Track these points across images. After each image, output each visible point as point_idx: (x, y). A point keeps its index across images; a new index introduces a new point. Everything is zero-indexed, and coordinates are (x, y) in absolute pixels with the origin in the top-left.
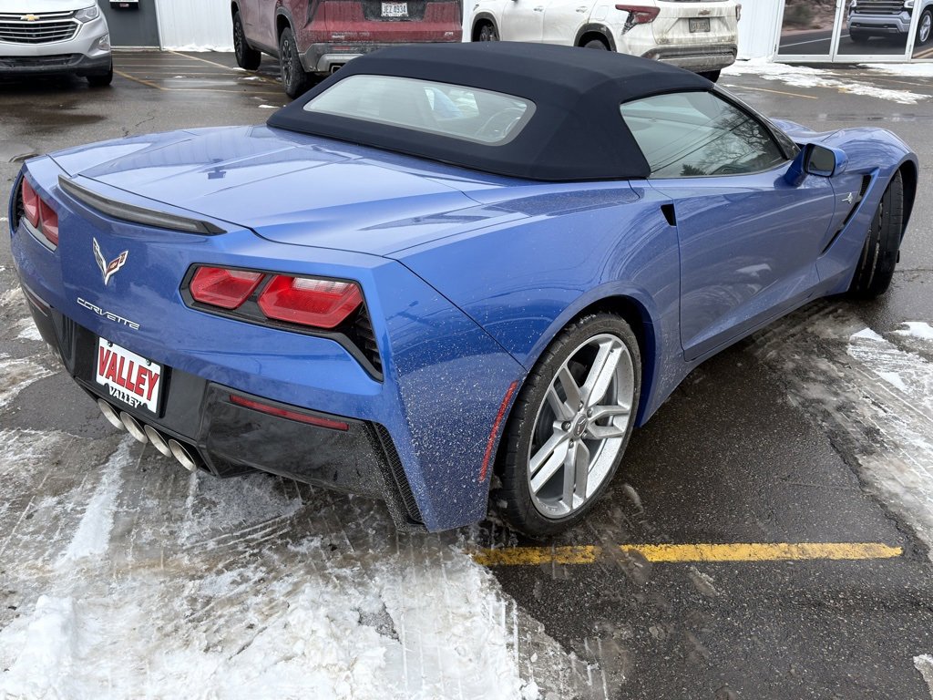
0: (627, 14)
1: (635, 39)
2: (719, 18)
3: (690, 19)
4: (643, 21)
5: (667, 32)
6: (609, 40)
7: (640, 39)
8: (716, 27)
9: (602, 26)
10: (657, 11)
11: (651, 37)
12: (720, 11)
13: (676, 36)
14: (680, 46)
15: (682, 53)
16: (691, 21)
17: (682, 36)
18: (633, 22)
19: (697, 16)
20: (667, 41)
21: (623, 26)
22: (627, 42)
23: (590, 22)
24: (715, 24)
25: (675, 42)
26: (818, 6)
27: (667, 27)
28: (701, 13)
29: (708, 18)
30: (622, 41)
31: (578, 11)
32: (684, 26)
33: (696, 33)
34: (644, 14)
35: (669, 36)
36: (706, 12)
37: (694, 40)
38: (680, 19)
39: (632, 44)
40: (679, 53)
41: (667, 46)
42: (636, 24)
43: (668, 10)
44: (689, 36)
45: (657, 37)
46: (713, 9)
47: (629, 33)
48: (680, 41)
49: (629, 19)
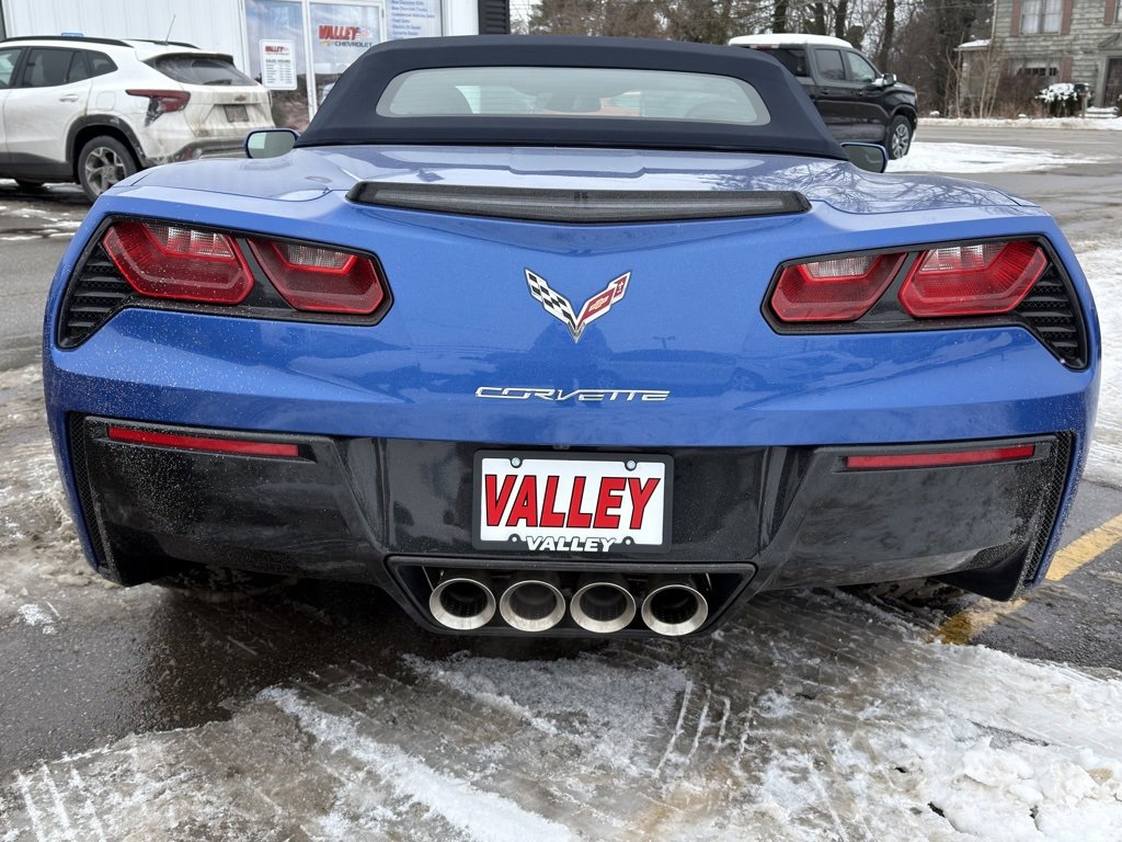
0: (147, 100)
1: (165, 131)
2: (254, 105)
3: (225, 106)
4: (172, 108)
5: (204, 122)
6: (127, 134)
7: (173, 131)
8: (254, 116)
9: (112, 117)
10: (187, 95)
11: (186, 128)
12: (255, 95)
13: (215, 127)
14: (222, 138)
15: (227, 147)
16: (229, 110)
17: (221, 127)
18: (159, 109)
19: (233, 102)
20: (205, 133)
21: (145, 116)
22: (155, 134)
23: (89, 113)
24: (251, 112)
25: (215, 133)
26: (289, 104)
27: (203, 116)
28: (237, 99)
29: (243, 105)
30: (147, 134)
31: (63, 100)
32: (220, 114)
33: (235, 123)
34: (172, 100)
35: (208, 127)
36: (241, 98)
37: (235, 131)
38: (215, 105)
39: (164, 136)
40: (223, 147)
41: (207, 138)
42: (162, 113)
43: (200, 94)
44: (229, 126)
45: (193, 128)
46: (249, 94)
47: (155, 125)
48: (221, 133)
49: (152, 107)
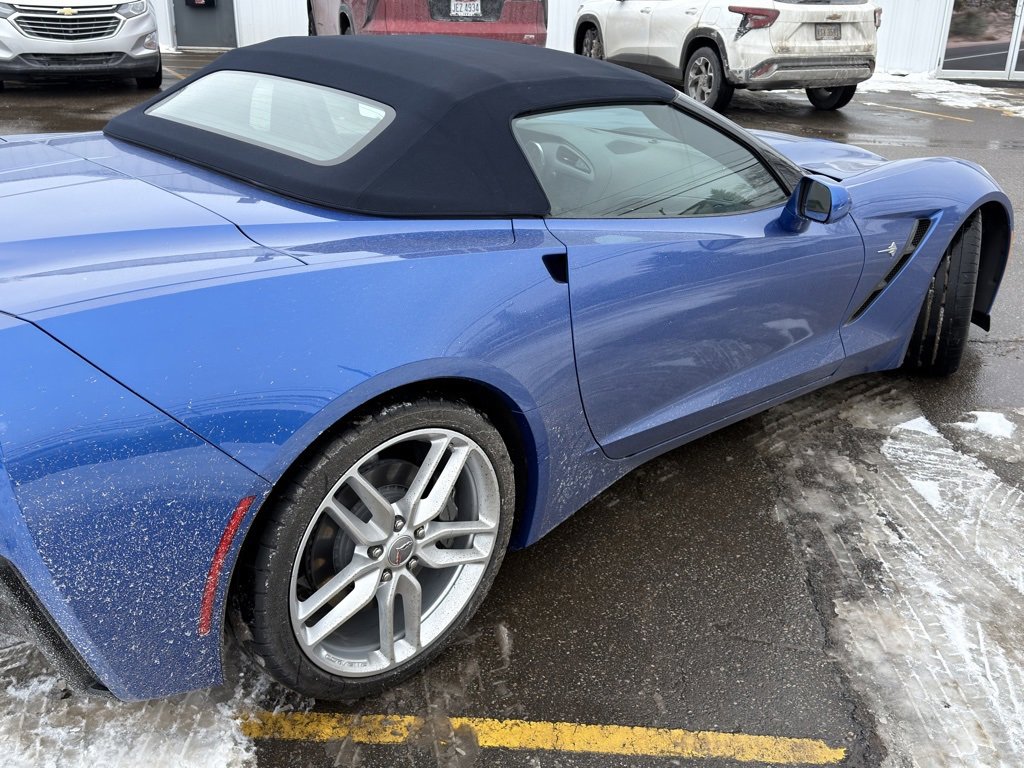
0: (741, 17)
1: (749, 46)
2: (853, 24)
3: (816, 24)
4: (759, 25)
5: (787, 40)
6: (720, 47)
7: (755, 47)
8: (849, 35)
9: (712, 30)
10: (776, 13)
11: (768, 44)
12: (854, 15)
13: (798, 44)
14: (803, 55)
15: (806, 64)
16: (818, 27)
17: (806, 44)
18: (747, 26)
19: (825, 21)
20: (787, 50)
21: (736, 31)
22: (740, 49)
23: (701, 26)
24: (847, 31)
25: (797, 50)
26: (993, 14)
27: (788, 34)
28: (830, 18)
29: (839, 24)
30: (734, 48)
31: (687, 13)
32: (809, 32)
33: (823, 41)
34: (760, 18)
35: (790, 44)
36: (836, 17)
37: (820, 49)
38: (803, 24)
39: (746, 52)
40: (801, 64)
41: (786, 55)
42: (751, 29)
43: (789, 12)
44: (815, 44)
45: (774, 45)
46: (845, 13)
47: (742, 40)
48: (803, 50)
49: (743, 23)
